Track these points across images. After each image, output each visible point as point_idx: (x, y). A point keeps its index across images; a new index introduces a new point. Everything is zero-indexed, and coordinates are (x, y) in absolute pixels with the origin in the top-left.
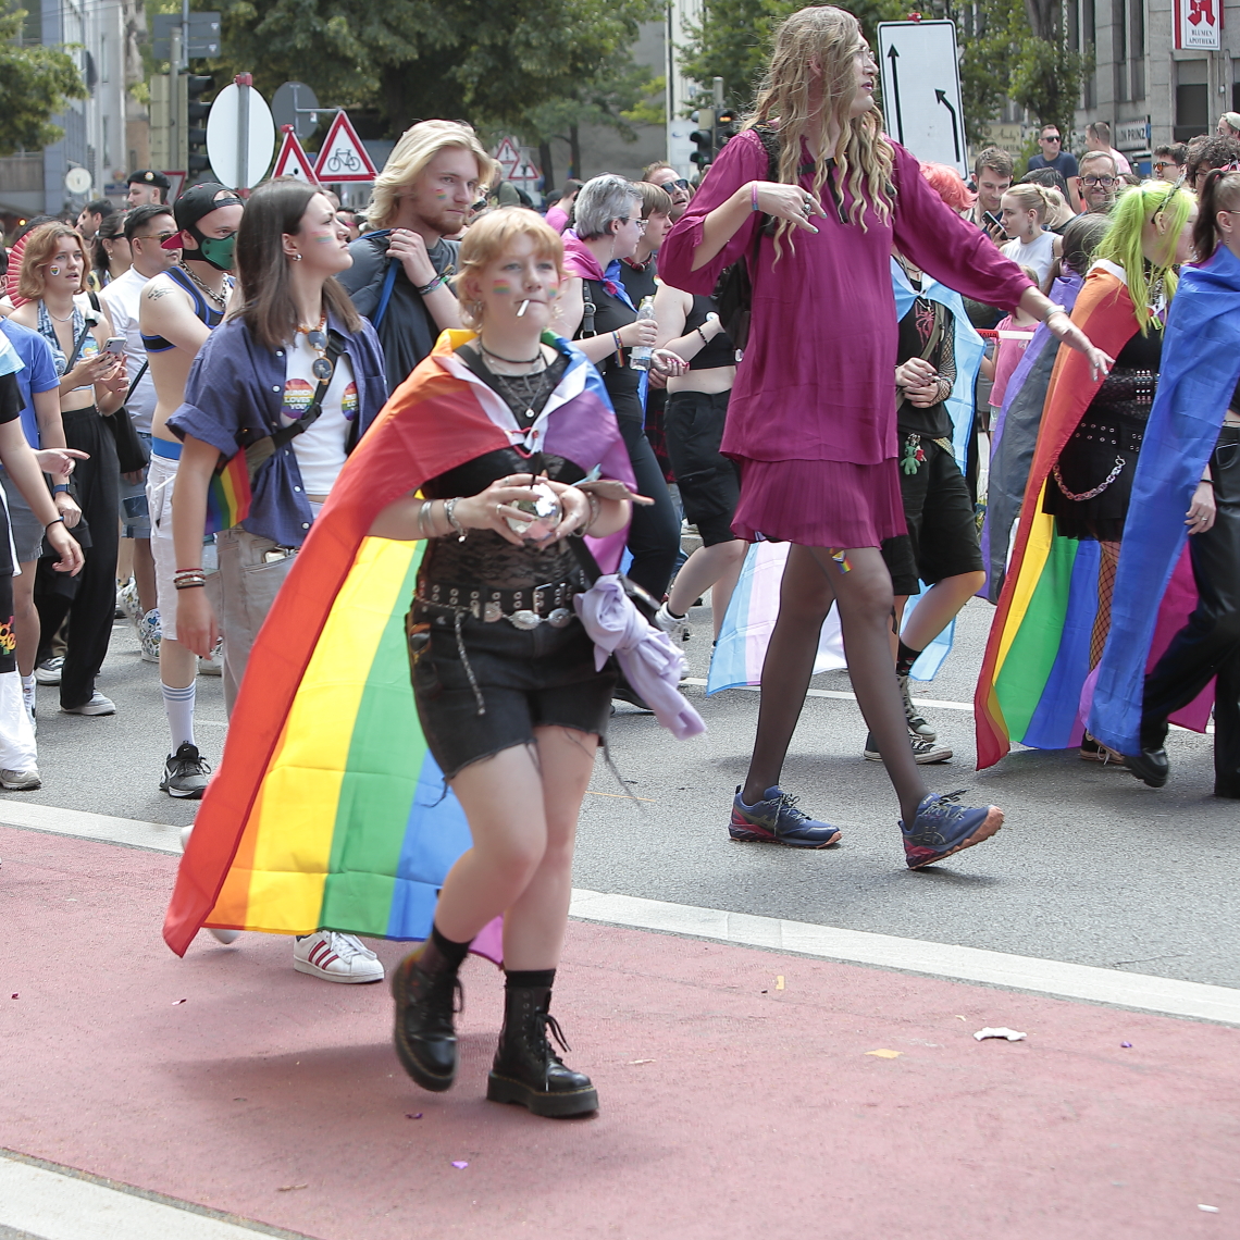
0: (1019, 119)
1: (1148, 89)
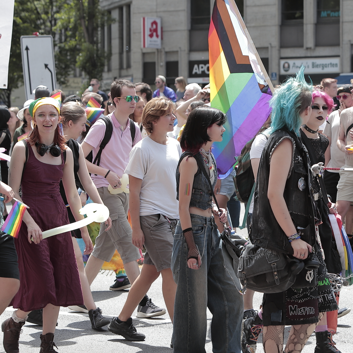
0: (81, 75)
1: (132, 64)
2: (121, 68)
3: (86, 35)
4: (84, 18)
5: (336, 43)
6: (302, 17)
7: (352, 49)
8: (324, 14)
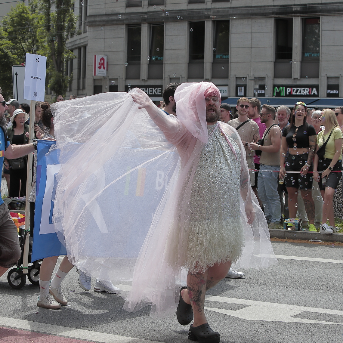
0: (51, 93)
1: (86, 86)
2: (79, 89)
3: (56, 66)
4: (54, 54)
5: (227, 77)
6: (203, 58)
7: (237, 81)
8: (218, 56)
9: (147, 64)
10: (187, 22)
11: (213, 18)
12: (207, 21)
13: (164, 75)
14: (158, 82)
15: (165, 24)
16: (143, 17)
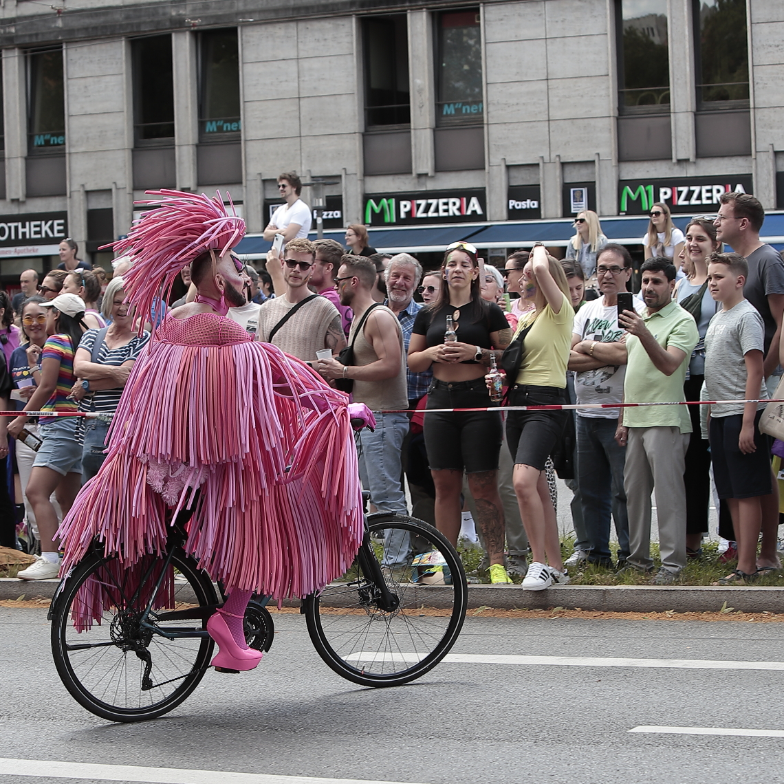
5: (236, 180)
6: (170, 132)
7: (264, 189)
8: (211, 127)
9: (21, 157)
10: (123, 39)
11: (194, 25)
12: (176, 32)
13: (70, 185)
14: (54, 205)
15: (64, 47)
16: (5, 33)
